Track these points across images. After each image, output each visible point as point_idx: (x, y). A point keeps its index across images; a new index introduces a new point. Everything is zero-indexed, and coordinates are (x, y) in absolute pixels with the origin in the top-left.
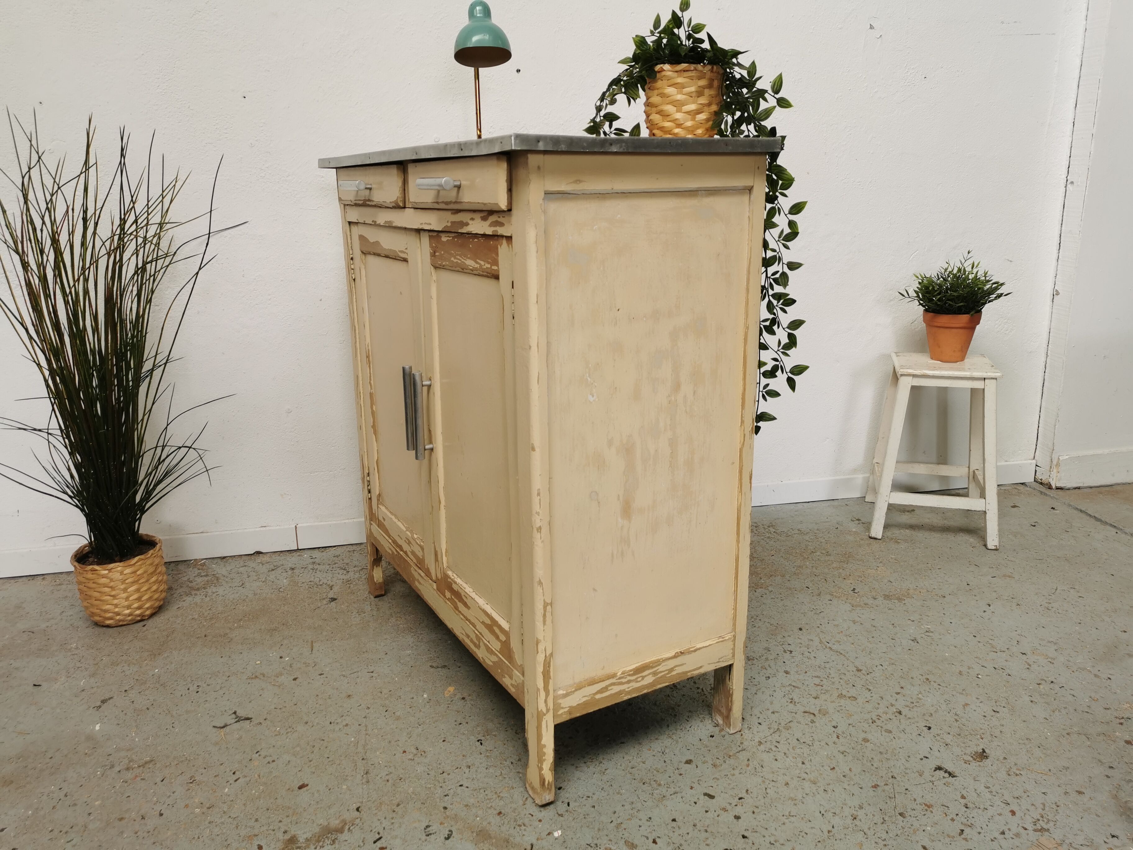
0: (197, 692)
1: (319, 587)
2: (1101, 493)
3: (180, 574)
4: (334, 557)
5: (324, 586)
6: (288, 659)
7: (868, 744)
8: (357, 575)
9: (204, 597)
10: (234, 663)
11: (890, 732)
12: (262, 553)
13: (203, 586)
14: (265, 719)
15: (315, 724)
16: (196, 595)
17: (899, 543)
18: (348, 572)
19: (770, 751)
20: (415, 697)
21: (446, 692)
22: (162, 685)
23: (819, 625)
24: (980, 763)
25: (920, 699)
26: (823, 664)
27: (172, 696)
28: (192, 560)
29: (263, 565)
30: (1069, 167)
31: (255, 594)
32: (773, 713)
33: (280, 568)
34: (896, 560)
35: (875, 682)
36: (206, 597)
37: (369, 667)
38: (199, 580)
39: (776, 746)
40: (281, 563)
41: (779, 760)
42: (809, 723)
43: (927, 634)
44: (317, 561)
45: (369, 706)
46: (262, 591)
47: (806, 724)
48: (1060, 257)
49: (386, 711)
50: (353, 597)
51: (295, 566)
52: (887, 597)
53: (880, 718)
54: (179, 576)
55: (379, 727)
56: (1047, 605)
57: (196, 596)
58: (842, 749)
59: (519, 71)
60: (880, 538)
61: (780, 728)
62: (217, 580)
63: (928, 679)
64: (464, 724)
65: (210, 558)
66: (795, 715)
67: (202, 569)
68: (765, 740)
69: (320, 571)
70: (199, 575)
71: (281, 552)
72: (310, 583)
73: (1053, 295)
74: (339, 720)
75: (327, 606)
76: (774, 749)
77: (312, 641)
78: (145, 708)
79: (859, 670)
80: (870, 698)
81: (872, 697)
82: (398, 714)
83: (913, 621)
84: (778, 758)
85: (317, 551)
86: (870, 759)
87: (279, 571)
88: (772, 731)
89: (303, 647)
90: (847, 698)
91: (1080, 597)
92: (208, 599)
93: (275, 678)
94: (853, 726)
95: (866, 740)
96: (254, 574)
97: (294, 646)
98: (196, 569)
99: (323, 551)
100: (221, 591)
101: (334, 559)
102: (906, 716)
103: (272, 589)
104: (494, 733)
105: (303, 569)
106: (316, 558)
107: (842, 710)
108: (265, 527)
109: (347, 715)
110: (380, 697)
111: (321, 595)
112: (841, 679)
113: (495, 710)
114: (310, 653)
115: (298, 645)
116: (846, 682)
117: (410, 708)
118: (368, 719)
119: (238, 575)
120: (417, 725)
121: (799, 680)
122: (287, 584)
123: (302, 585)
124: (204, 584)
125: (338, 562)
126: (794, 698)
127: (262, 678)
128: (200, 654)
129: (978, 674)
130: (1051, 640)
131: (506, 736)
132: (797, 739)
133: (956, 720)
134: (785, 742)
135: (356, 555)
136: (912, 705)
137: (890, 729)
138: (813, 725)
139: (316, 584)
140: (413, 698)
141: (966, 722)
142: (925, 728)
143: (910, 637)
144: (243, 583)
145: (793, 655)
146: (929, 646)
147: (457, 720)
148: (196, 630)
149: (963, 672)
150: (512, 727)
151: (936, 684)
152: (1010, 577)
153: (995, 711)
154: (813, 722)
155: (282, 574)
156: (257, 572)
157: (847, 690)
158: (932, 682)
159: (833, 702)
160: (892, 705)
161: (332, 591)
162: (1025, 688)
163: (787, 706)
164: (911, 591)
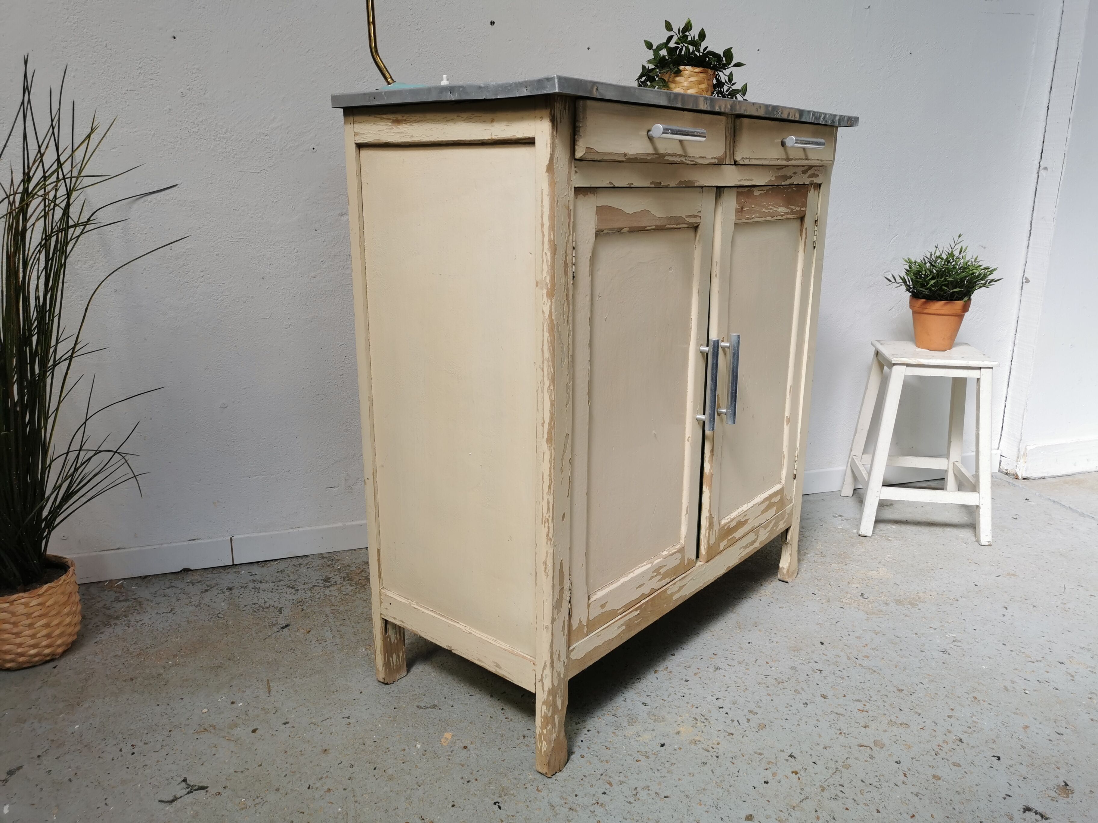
0: (133, 754)
1: (266, 610)
2: (1065, 483)
3: (93, 598)
4: (278, 572)
5: (272, 609)
6: (241, 704)
7: (940, 782)
8: (308, 594)
9: (126, 627)
10: (175, 712)
11: (959, 766)
12: (191, 570)
13: (124, 613)
14: (225, 788)
15: (289, 791)
16: (116, 624)
17: (890, 540)
18: (297, 590)
19: (836, 797)
20: (407, 748)
21: (443, 740)
22: (86, 746)
23: (841, 638)
24: (1068, 800)
25: (976, 723)
26: (859, 684)
27: (101, 760)
28: (107, 581)
29: (193, 585)
30: (1042, 153)
31: (189, 622)
32: (825, 748)
33: (215, 588)
34: (894, 560)
35: (922, 704)
36: (129, 627)
37: (343, 710)
38: (118, 605)
39: (842, 791)
40: (215, 582)
41: (850, 809)
42: (869, 759)
43: (955, 643)
44: (258, 578)
45: (353, 763)
46: (196, 618)
47: (865, 761)
48: (1030, 244)
49: (375, 769)
50: (308, 622)
51: (233, 585)
52: (898, 602)
53: (942, 748)
54: (93, 601)
55: (370, 791)
56: (1062, 606)
57: (116, 627)
58: (915, 790)
59: (494, 23)
60: (870, 536)
61: (839, 767)
62: (140, 605)
63: (975, 698)
64: (473, 781)
65: (128, 578)
66: (850, 750)
67: (120, 592)
68: (826, 783)
69: (264, 591)
70: (117, 600)
71: (213, 568)
72: (253, 606)
73: (1023, 283)
74: (318, 784)
75: (279, 634)
76: (841, 795)
77: (268, 680)
78: (67, 779)
79: (901, 691)
80: (924, 724)
81: (924, 722)
82: (390, 772)
83: (935, 629)
84: (849, 806)
86: (949, 801)
87: (214, 591)
88: (831, 771)
89: (259, 687)
90: (899, 726)
92: (131, 629)
93: (230, 730)
94: (917, 760)
95: (936, 777)
96: (185, 596)
97: (246, 687)
98: (111, 593)
99: (263, 566)
100: (146, 619)
101: (278, 575)
102: (968, 744)
103: (209, 614)
104: (512, 792)
105: (243, 589)
106: (256, 574)
107: (898, 740)
108: (194, 540)
109: (327, 777)
110: (363, 750)
111: (269, 621)
112: (884, 702)
113: (506, 761)
114: (268, 695)
115: (252, 685)
116: (891, 705)
117: (403, 763)
118: (353, 781)
119: (165, 598)
120: (416, 786)
121: (839, 705)
122: (226, 608)
123: (245, 609)
124: (125, 611)
125: (283, 578)
126: (842, 728)
127: (213, 731)
128: (130, 702)
129: (1025, 690)
130: (1083, 645)
131: (527, 796)
132: (862, 781)
133: (1022, 746)
134: (850, 785)
135: (303, 570)
136: (970, 731)
137: (958, 762)
138: (874, 761)
139: (262, 607)
140: (404, 750)
141: (1034, 749)
142: (995, 759)
143: (939, 648)
144: (172, 609)
145: (823, 675)
146: (963, 658)
147: (463, 777)
148: (121, 671)
149: (1009, 688)
150: (531, 783)
151: (986, 704)
152: (1014, 575)
153: (1059, 734)
154: (872, 757)
155: (218, 595)
156: (188, 594)
157: (895, 715)
158: (981, 702)
159: (885, 731)
160: (949, 732)
161: (282, 615)
162: (1079, 704)
163: (837, 738)
164: (921, 594)
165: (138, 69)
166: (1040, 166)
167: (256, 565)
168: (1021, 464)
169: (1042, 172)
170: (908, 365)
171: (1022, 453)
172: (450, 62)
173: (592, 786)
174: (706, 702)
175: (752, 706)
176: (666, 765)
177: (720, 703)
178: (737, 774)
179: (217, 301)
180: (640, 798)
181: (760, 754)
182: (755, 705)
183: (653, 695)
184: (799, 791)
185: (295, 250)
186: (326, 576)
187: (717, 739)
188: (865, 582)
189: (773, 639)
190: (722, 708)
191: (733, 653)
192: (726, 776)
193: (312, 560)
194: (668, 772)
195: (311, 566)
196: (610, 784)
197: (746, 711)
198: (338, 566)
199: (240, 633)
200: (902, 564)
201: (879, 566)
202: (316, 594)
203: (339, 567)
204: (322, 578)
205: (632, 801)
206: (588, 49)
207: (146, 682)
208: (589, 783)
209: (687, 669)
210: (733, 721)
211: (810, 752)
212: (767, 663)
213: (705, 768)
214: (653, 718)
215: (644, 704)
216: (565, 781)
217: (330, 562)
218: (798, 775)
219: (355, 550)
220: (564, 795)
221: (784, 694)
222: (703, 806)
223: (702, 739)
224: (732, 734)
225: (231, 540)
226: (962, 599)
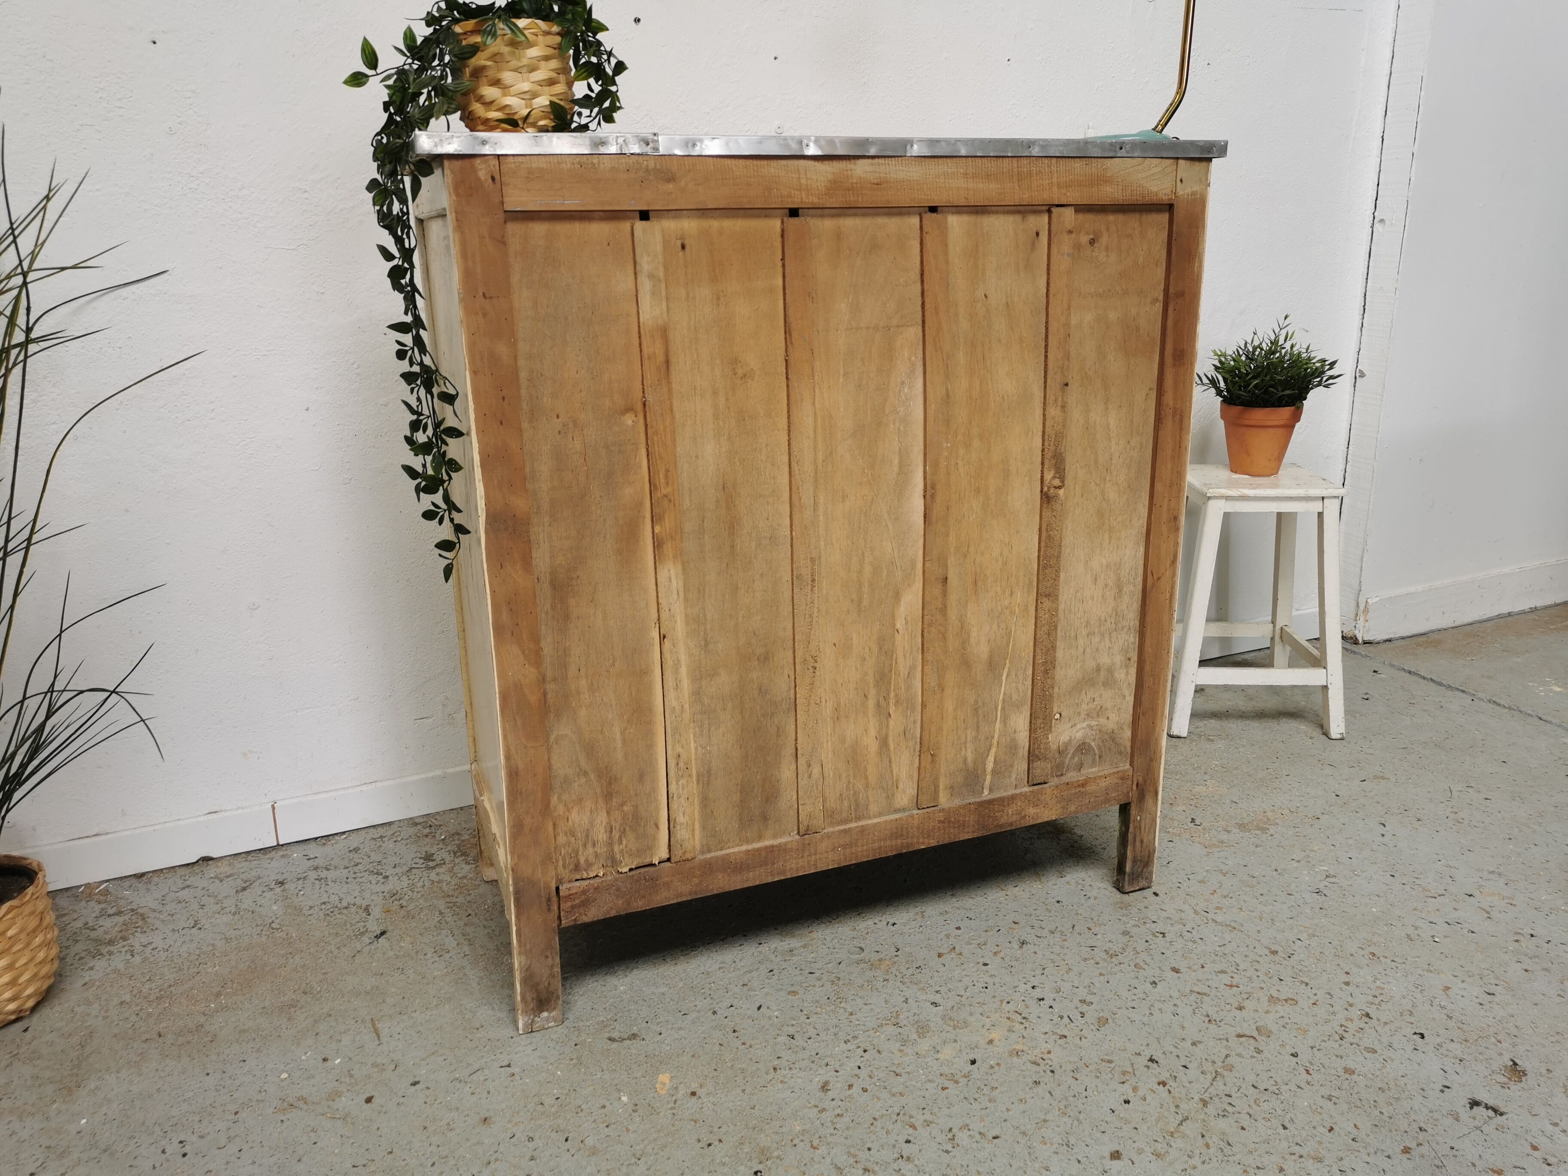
0: (184, 1155)
1: (345, 911)
2: (1418, 645)
3: (65, 915)
4: (350, 851)
5: (353, 909)
6: (338, 1061)
7: (1355, 1077)
8: (405, 882)
9: (129, 957)
10: (237, 1082)
11: (1375, 1052)
12: (211, 859)
13: (120, 935)
16: (110, 953)
17: (1212, 741)
18: (386, 877)
19: (1226, 1113)
20: (607, 1104)
21: (657, 1086)
22: (105, 1151)
23: (1179, 885)
24: (1522, 1085)
25: (1383, 989)
26: (1218, 949)
28: (81, 886)
29: (221, 881)
30: (1377, 199)
31: (227, 940)
32: (1194, 1044)
33: (257, 883)
34: (1223, 768)
35: (1306, 969)
36: (133, 956)
37: (498, 1055)
38: (107, 923)
39: (1230, 1104)
40: (254, 873)
41: (1247, 1128)
42: (1255, 1054)
43: (1329, 879)
44: (320, 862)
45: (531, 1135)
46: (238, 932)
47: (1251, 1057)
48: (1365, 324)
49: (567, 1140)
50: (414, 924)
51: (284, 877)
52: (1242, 827)
53: (1347, 1029)
54: (64, 919)
56: (1453, 816)
57: (112, 957)
58: (1326, 1092)
59: (639, 20)
60: (1187, 736)
61: (1219, 1070)
62: (144, 919)
63: (1374, 955)
64: (716, 1143)
65: (115, 879)
66: (1228, 1044)
67: (106, 902)
68: (1207, 1095)
69: (335, 882)
70: (103, 914)
71: (248, 853)
72: (323, 907)
73: (1355, 378)
75: (373, 947)
76: (1230, 1109)
77: (372, 1019)
79: (1275, 953)
80: (1316, 998)
81: (1315, 995)
82: (590, 1142)
83: (1299, 861)
84: (1245, 1124)
85: (313, 845)
86: (1372, 1102)
87: (256, 889)
88: (1209, 1077)
89: (360, 1032)
90: (1284, 1002)
91: (1486, 799)
92: (138, 959)
93: (330, 1103)
94: (1319, 1050)
95: (1349, 1071)
96: (212, 900)
97: (341, 1033)
98: (92, 904)
99: (326, 844)
100: (157, 940)
101: (351, 855)
102: (1379, 1020)
103: (257, 926)
104: (775, 1154)
105: (301, 882)
106: (317, 858)
107: (1287, 1024)
108: (216, 812)
109: (496, 1160)
110: (543, 1113)
111: (354, 928)
112: (1257, 970)
113: (757, 1108)
114: (377, 1042)
115: (349, 1030)
116: (1266, 974)
117: (607, 1126)
118: (538, 1161)
119: (180, 905)
120: (633, 1160)
121: (1199, 981)
122: (281, 912)
123: (310, 912)
124: (121, 931)
125: (361, 861)
126: (1210, 1013)
127: (305, 1107)
128: (162, 1074)
129: (1433, 937)
130: (1491, 869)
131: (798, 1157)
132: (1253, 1086)
133: (1448, 1016)
134: (1239, 1094)
135: (389, 845)
136: (1377, 1001)
137: (1371, 1046)
138: (1262, 1056)
139: (337, 907)
140: (604, 1107)
141: (1463, 1018)
142: (1417, 1037)
143: (1310, 889)
144: (196, 921)
145: (1168, 939)
146: (1344, 900)
147: (701, 1138)
148: (136, 1026)
149: (1412, 936)
150: (801, 1137)
151: (1388, 961)
152: (1383, 778)
153: (1489, 994)
154: (1259, 1052)
155: (264, 894)
156: (216, 896)
157: (1276, 988)
158: (1382, 958)
159: (1267, 1012)
160: (1351, 1005)
161: (371, 917)
162: (1505, 950)
163: (1207, 1028)
164: (1269, 814)
165: (97, 92)
166: (1374, 218)
167: (315, 842)
168: (1361, 623)
169: (1377, 225)
170: (1228, 498)
171: (1362, 607)
173: (888, 1133)
174: (1018, 993)
175: (1082, 993)
176: (985, 1091)
177: (1038, 993)
178: (1085, 1094)
179: (237, 448)
180: (959, 1142)
181: (1110, 1062)
182: (1086, 990)
183: (943, 989)
184: (1173, 1109)
185: (355, 366)
186: (426, 852)
187: (1045, 1045)
188: (1192, 802)
189: (1089, 894)
190: (1043, 999)
191: (1040, 918)
192: (1071, 1099)
193: (399, 829)
194: (990, 1101)
195: (399, 839)
196: (913, 1127)
197: (1076, 1001)
198: (441, 835)
199: (312, 950)
200: (1235, 772)
201: (1207, 777)
202: (416, 880)
203: (443, 837)
204: (420, 856)
205: (950, 1149)
207: (181, 1040)
208: (883, 1128)
209: (983, 947)
210: (1062, 1017)
211: (1176, 1052)
212: (1089, 929)
213: (1040, 1090)
214: (952, 1023)
215: (935, 1004)
216: (848, 1128)
217: (427, 830)
218: (1167, 1087)
219: (462, 808)
220: (852, 1150)
221: (1121, 971)
222: (1048, 1145)
223: (1025, 1048)
224: (1065, 1037)
225: (273, 808)
226: (1322, 817)
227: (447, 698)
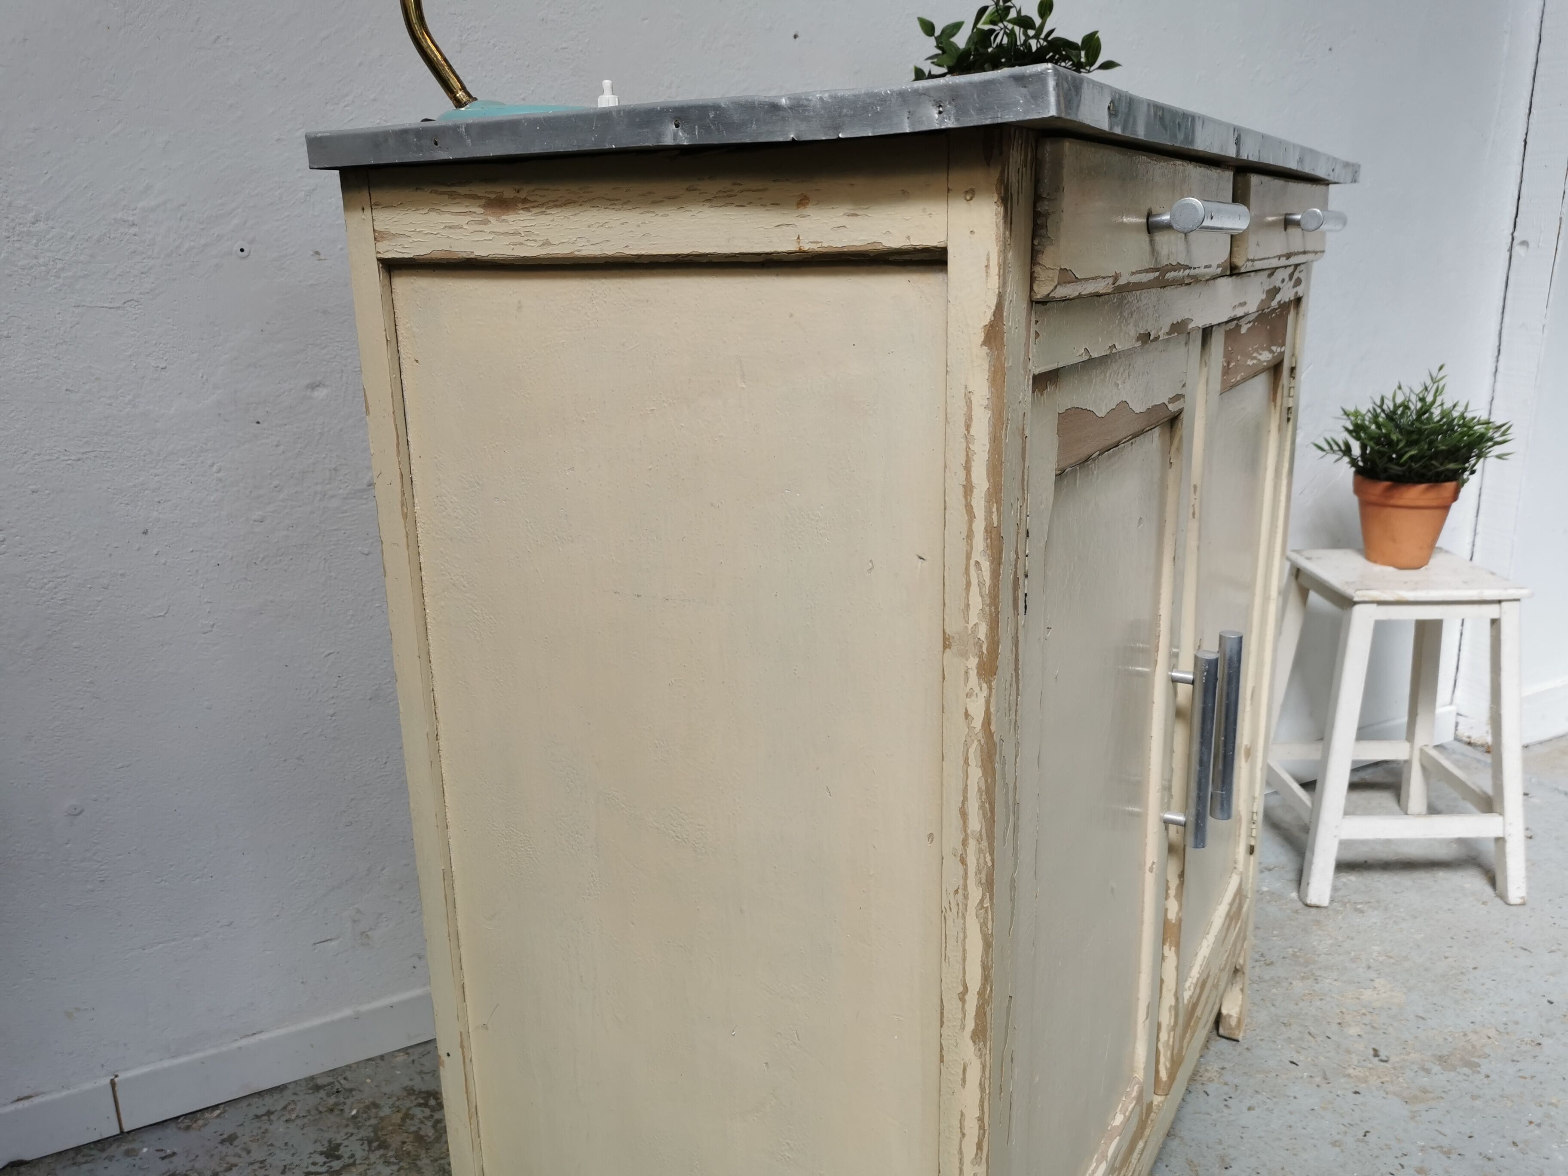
2: (1562, 752)
4: (223, 1142)
12: (23, 1164)
30: (1516, 217)
34: (1388, 957)
44: (179, 1163)
52: (1443, 1062)
60: (1329, 902)
85: (172, 1129)
106: (174, 1154)
135: (278, 1128)
164: (1472, 1037)
166: (1513, 239)
167: (173, 1125)
169: (1517, 249)
170: (1380, 603)
172: (527, 63)
179: (42, 591)
185: (215, 469)
186: (330, 1141)
193: (294, 1098)
195: (294, 1116)
198: (351, 1110)
200: (1405, 965)
203: (354, 1112)
204: (321, 1149)
206: (795, 36)
217: (332, 1100)
219: (382, 1057)
225: (113, 1084)
226: (1546, 1042)
227: (358, 911)
